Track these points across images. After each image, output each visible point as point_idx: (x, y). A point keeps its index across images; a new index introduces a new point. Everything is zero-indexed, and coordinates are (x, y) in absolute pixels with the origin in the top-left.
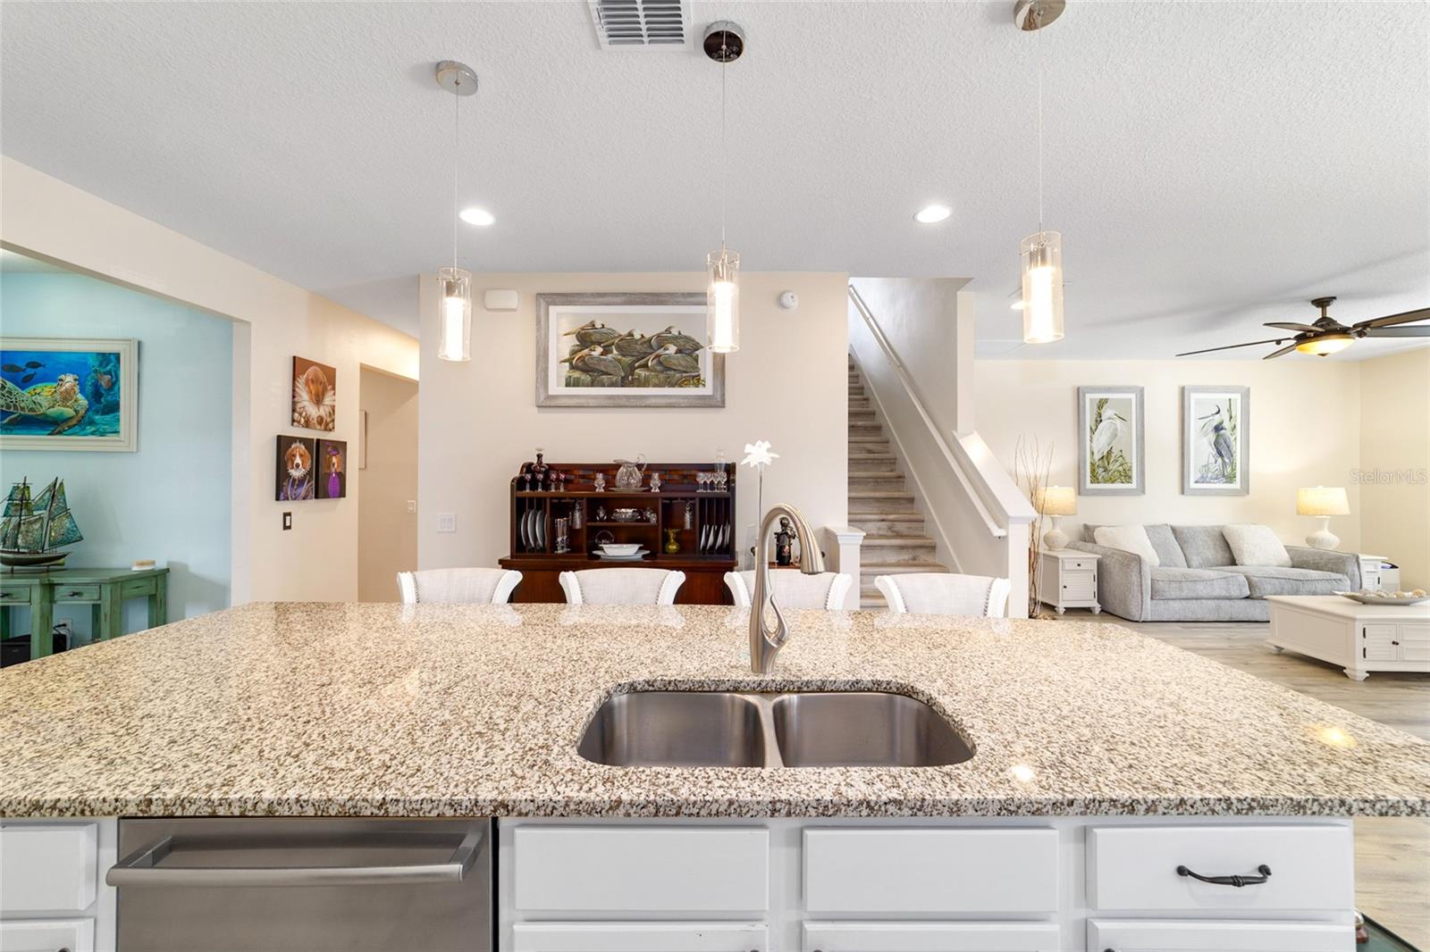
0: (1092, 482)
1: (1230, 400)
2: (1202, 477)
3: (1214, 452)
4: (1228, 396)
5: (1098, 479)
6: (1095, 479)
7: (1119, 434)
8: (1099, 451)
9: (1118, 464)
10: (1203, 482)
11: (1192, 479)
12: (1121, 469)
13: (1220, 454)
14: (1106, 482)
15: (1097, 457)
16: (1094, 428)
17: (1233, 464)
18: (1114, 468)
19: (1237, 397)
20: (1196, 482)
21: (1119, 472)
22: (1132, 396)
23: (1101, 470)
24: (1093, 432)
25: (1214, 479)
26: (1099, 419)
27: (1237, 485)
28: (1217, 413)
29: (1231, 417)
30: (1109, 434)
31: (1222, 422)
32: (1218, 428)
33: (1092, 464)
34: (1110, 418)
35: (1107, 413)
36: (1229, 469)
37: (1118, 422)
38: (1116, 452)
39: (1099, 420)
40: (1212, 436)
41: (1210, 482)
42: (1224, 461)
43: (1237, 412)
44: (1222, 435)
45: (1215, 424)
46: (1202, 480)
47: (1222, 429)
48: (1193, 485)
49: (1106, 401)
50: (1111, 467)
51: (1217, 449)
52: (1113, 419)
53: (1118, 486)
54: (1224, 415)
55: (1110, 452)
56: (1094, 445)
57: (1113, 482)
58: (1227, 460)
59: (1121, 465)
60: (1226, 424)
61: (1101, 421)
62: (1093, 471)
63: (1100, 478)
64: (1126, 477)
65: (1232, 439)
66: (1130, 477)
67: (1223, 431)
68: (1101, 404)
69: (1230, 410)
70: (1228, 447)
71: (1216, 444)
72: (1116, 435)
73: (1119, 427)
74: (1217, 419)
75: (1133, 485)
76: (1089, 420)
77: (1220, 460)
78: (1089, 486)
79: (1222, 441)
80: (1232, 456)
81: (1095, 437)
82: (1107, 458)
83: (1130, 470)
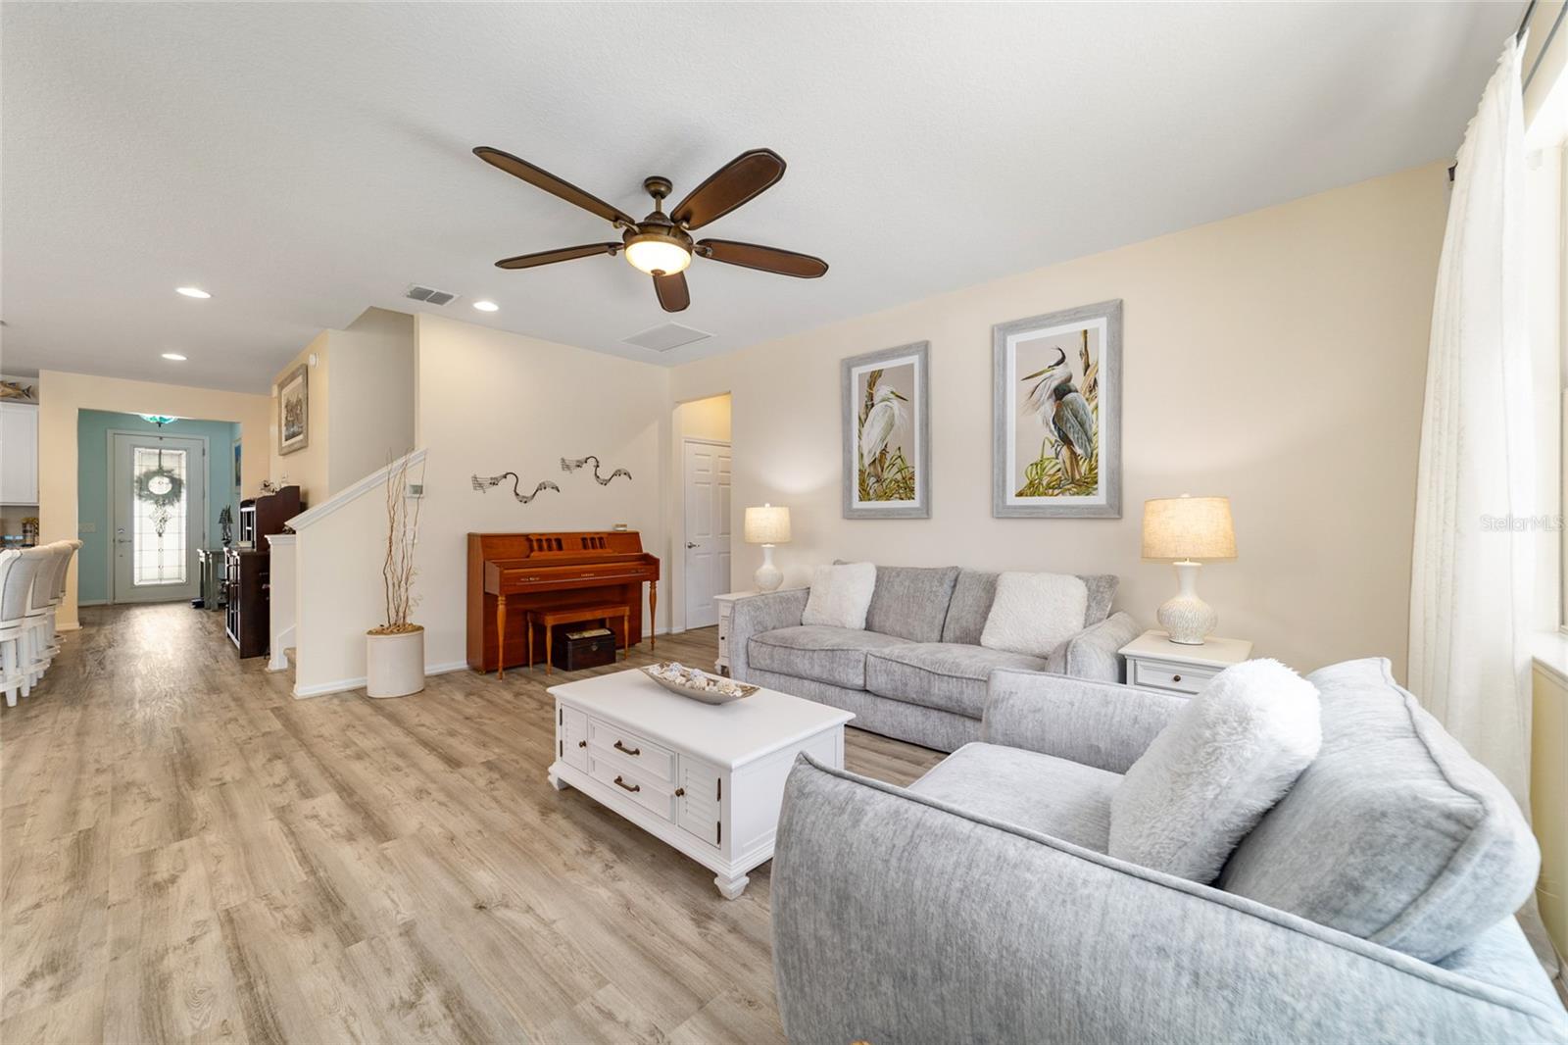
0: (861, 500)
1: (1086, 332)
2: (1031, 484)
3: (1054, 437)
4: (1081, 326)
5: (868, 494)
6: (865, 495)
7: (897, 421)
8: (869, 452)
9: (895, 469)
10: (1033, 494)
11: (1012, 488)
12: (899, 477)
13: (1065, 440)
14: (879, 498)
15: (867, 461)
16: (863, 417)
17: (1091, 456)
18: (891, 476)
19: (1099, 326)
20: (1020, 494)
21: (897, 482)
22: (915, 360)
23: (873, 480)
24: (862, 423)
25: (1053, 488)
26: (870, 403)
27: (1099, 498)
28: (1058, 364)
29: (1087, 366)
30: (883, 425)
31: (1069, 379)
32: (1061, 392)
33: (862, 472)
34: (883, 400)
35: (882, 391)
36: (1084, 467)
37: (896, 404)
38: (892, 452)
39: (869, 406)
40: (1049, 408)
41: (1046, 494)
42: (1073, 453)
43: (1100, 355)
44: (1067, 404)
45: (1055, 384)
46: (1032, 489)
47: (1070, 391)
48: (1012, 500)
49: (880, 371)
50: (885, 475)
51: (1059, 430)
52: (888, 400)
53: (895, 504)
54: (1075, 365)
55: (884, 452)
56: (863, 442)
57: (888, 498)
58: (1079, 451)
59: (900, 471)
60: (1079, 382)
61: (873, 405)
62: (862, 482)
63: (871, 492)
64: (906, 489)
65: (1090, 408)
66: (912, 490)
67: (1070, 396)
68: (874, 379)
69: (1085, 354)
70: (1082, 424)
71: (1058, 420)
72: (892, 426)
73: (897, 412)
74: (1059, 374)
75: (915, 503)
76: (856, 408)
77: (1065, 452)
78: (857, 504)
79: (1068, 414)
80: (1090, 441)
81: (865, 430)
82: (880, 461)
83: (912, 478)
